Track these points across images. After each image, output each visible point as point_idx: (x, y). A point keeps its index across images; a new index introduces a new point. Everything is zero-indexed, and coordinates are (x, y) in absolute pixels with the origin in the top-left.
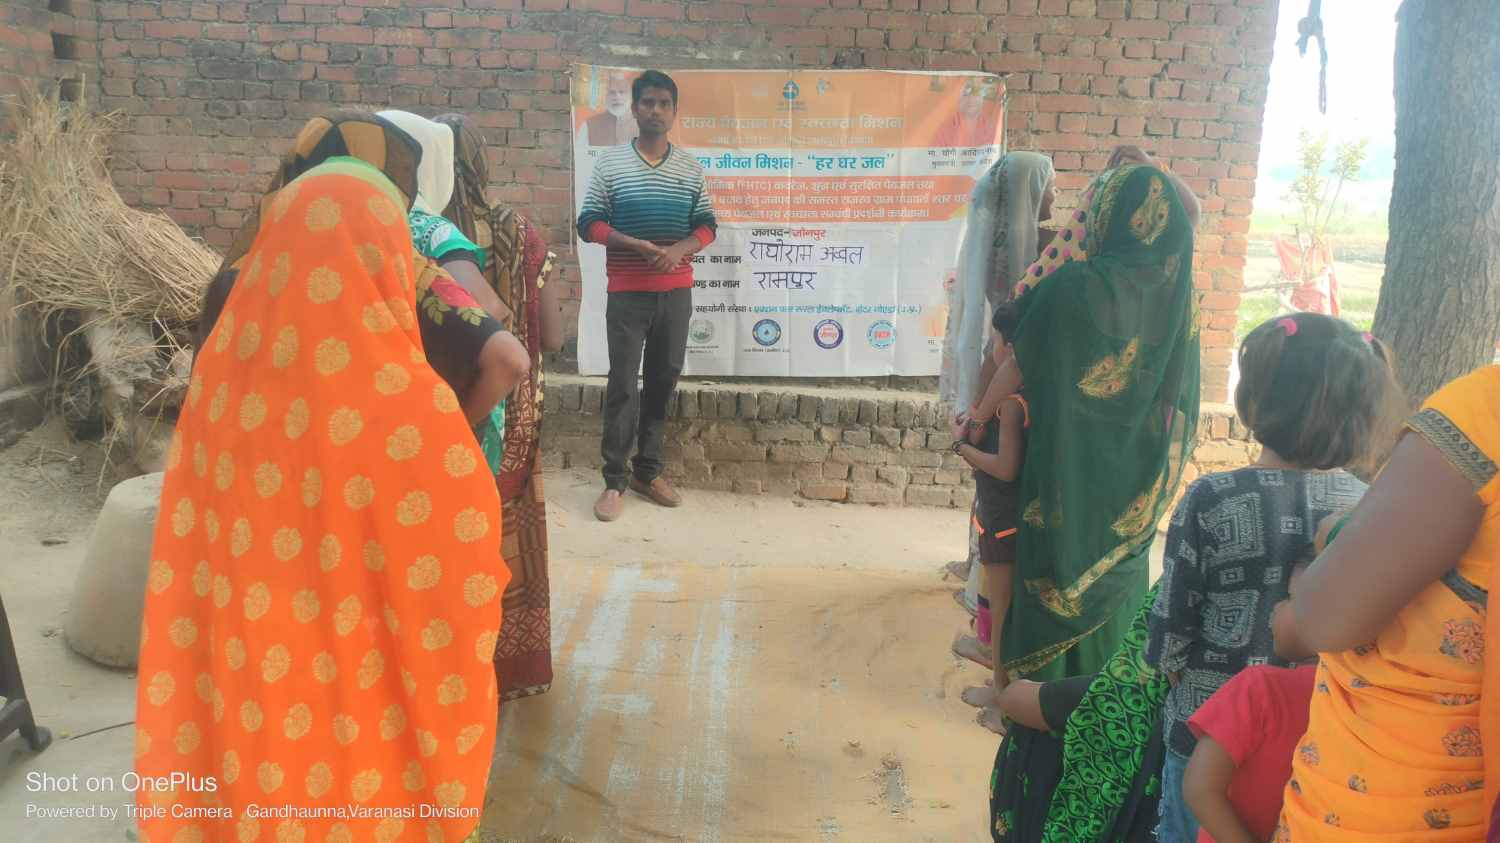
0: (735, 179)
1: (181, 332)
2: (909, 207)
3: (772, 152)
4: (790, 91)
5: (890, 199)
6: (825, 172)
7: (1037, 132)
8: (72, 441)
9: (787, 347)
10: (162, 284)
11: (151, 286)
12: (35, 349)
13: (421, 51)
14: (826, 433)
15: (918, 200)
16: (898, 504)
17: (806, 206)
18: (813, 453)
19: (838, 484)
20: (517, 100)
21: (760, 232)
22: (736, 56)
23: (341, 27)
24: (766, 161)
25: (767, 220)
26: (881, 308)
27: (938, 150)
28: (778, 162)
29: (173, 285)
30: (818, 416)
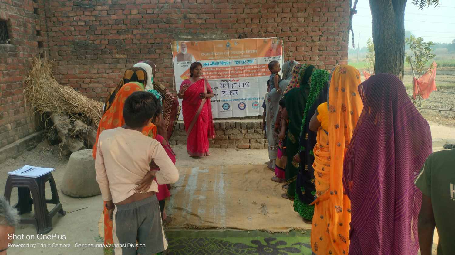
0: (216, 68)
1: (76, 116)
2: (261, 72)
3: (225, 61)
4: (228, 45)
5: (255, 71)
6: (238, 65)
7: (291, 52)
8: (50, 145)
9: (231, 110)
10: (70, 104)
11: (68, 104)
12: (39, 123)
13: (132, 40)
14: (243, 131)
15: (262, 70)
16: (262, 148)
17: (234, 74)
18: (240, 137)
19: (246, 144)
20: (158, 51)
21: (223, 81)
22: (214, 37)
23: (111, 35)
24: (223, 63)
25: (224, 78)
26: (255, 99)
27: (267, 58)
28: (226, 63)
29: (74, 104)
30: (241, 127)
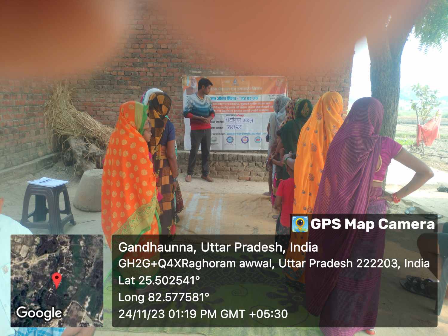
0: (222, 103)
1: (91, 140)
2: (265, 109)
3: (231, 96)
4: (235, 81)
5: (259, 107)
6: (244, 101)
7: (295, 90)
8: (66, 166)
9: (235, 143)
10: (86, 129)
11: (84, 129)
12: (56, 145)
13: (146, 73)
14: (244, 164)
15: (266, 107)
16: (262, 181)
17: (239, 109)
18: (242, 169)
19: (247, 176)
20: (169, 84)
21: (228, 115)
22: (222, 73)
23: (127, 67)
24: (229, 98)
25: (229, 112)
26: (257, 134)
27: (271, 95)
28: (233, 98)
29: (89, 129)
30: (243, 160)
